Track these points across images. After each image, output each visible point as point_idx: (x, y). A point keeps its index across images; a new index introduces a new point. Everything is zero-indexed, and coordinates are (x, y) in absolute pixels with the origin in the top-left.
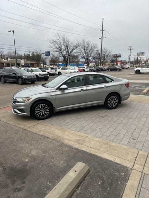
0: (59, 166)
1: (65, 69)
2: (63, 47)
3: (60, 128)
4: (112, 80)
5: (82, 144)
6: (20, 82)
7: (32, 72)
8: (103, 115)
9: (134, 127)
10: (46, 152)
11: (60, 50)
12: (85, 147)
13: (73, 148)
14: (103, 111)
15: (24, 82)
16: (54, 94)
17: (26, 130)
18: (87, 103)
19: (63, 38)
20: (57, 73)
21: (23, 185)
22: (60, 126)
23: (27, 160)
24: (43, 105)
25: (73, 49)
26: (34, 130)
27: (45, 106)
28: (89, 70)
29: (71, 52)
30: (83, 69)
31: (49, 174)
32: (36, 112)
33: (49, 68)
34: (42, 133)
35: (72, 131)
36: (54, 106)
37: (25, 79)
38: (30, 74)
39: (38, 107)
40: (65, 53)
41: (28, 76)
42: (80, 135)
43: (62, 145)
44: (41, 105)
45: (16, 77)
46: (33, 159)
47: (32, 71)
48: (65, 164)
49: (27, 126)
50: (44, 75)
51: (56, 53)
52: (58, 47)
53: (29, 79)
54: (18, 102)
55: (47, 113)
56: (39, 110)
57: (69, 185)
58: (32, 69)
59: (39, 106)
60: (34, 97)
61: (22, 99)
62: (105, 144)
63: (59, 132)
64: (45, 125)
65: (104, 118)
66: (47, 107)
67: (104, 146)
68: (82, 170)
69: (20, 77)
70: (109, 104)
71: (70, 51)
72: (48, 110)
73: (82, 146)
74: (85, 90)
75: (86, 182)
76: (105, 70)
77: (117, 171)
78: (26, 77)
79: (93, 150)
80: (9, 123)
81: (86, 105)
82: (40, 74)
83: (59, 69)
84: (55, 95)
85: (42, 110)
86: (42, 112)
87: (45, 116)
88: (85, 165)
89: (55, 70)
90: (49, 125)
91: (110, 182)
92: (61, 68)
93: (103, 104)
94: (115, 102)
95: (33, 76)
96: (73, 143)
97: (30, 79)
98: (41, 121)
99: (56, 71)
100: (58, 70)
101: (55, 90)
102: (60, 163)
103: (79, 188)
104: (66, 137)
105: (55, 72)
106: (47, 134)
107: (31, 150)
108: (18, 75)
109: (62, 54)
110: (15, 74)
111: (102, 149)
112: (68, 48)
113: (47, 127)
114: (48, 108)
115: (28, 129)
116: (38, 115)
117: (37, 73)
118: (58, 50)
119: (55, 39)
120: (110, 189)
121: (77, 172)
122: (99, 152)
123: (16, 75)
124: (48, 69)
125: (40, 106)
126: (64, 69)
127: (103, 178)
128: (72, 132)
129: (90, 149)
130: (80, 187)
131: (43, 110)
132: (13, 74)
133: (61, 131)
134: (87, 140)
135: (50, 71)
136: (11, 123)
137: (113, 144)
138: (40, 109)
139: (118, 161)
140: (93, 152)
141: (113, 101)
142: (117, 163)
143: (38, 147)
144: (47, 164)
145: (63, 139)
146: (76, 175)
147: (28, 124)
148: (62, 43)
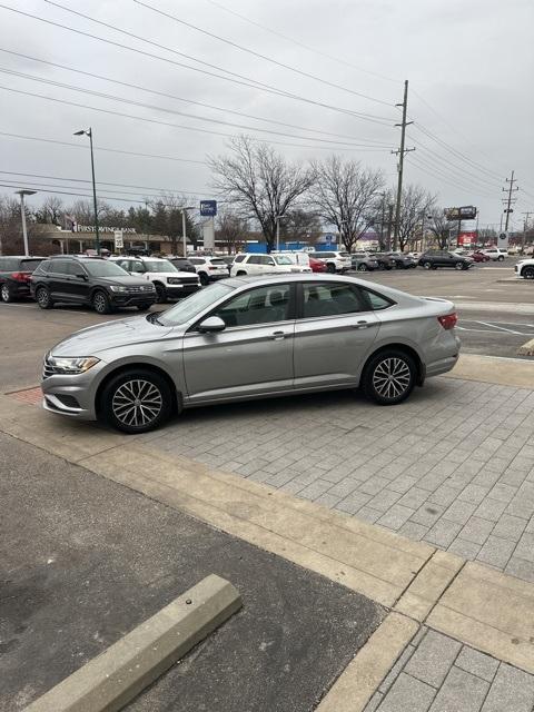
0: (147, 586)
1: (259, 263)
2: (260, 186)
3: (188, 462)
4: (391, 303)
5: (243, 519)
6: (100, 305)
7: (143, 272)
8: (350, 425)
9: (448, 470)
10: (119, 538)
11: (251, 193)
12: (253, 527)
13: (210, 530)
14: (353, 412)
15: (113, 304)
16: (179, 345)
17: (75, 465)
18: (298, 381)
19: (262, 156)
20: (233, 273)
21: (18, 637)
22: (191, 458)
23: (50, 561)
24: (142, 383)
25: (296, 192)
26: (101, 465)
27: (148, 386)
28: (348, 264)
29: (287, 202)
31: (107, 608)
32: (116, 407)
33: (208, 259)
34: (123, 478)
35: (226, 473)
36: (178, 388)
37: (118, 296)
38: (136, 278)
39: (123, 389)
40: (265, 205)
41: (128, 287)
42: (249, 489)
43: (178, 517)
44: (135, 384)
45: (86, 287)
46: (71, 557)
47: (144, 269)
48: (169, 581)
49: (80, 452)
50: (183, 280)
51: (236, 205)
52: (241, 183)
53: (132, 296)
54: (60, 371)
55: (156, 412)
56: (125, 401)
57: (154, 644)
58: (143, 263)
59: (128, 385)
60: (110, 357)
61: (74, 362)
62: (322, 522)
63: (182, 474)
64: (139, 452)
65: (349, 435)
66: (153, 388)
67: (318, 529)
68: (212, 600)
69: (101, 290)
70: (377, 384)
71: (283, 199)
72: (158, 400)
73: (241, 524)
74: (287, 336)
75: (218, 640)
76: (413, 266)
77: (336, 613)
78: (122, 289)
79: (276, 539)
80: (26, 439)
81: (294, 387)
82: (170, 280)
83: (240, 260)
84: (183, 350)
85: (137, 400)
86: (138, 409)
87: (146, 420)
88: (227, 587)
89: (225, 266)
90: (154, 452)
91: (299, 646)
92: (246, 259)
93: (356, 384)
94: (400, 380)
95: (146, 286)
96: (215, 513)
97: (136, 296)
98: (131, 438)
99: (229, 268)
100: (237, 267)
101: (182, 334)
102: (154, 575)
103: (191, 659)
104: (199, 493)
105: (226, 271)
106: (140, 480)
107: (72, 530)
108: (93, 282)
109: (256, 209)
110: (83, 277)
111: (308, 539)
112: (279, 189)
113: (146, 457)
114: (156, 394)
115: (82, 464)
116: (121, 417)
117: (162, 277)
118: (243, 196)
119: (233, 156)
120: (292, 669)
121: (193, 607)
122: (294, 546)
123: (86, 280)
124: (202, 262)
126: (258, 261)
127: (280, 632)
128: (224, 477)
129: (268, 535)
130: (195, 655)
131: (140, 398)
132: (78, 276)
133: (188, 473)
134: (266, 506)
135: (211, 268)
136: (35, 440)
137: (352, 524)
138: (130, 396)
139: (349, 580)
140: (272, 545)
141: (392, 376)
142: (343, 587)
143: (96, 522)
144: (111, 577)
145: (187, 498)
146: (185, 615)
147: (87, 446)
148: (257, 172)
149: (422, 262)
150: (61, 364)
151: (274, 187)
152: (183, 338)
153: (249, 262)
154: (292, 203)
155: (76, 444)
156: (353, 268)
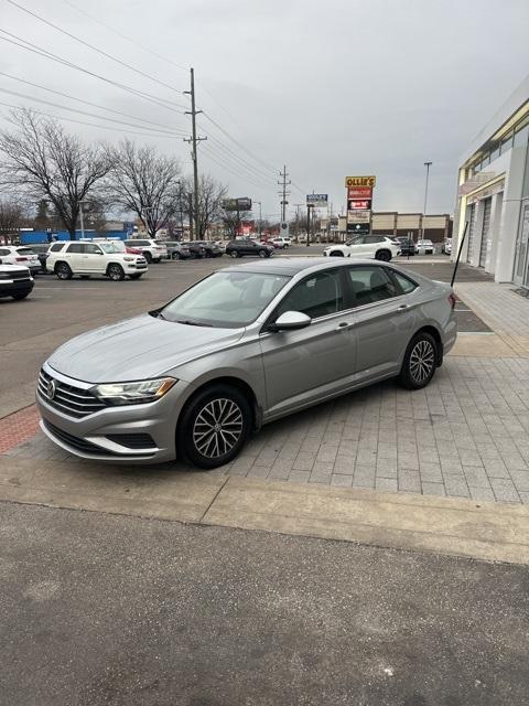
1: (83, 252)
2: (52, 166)
3: (335, 490)
4: (415, 285)
5: (501, 542)
8: (420, 415)
10: (414, 608)
11: (41, 173)
12: (525, 548)
13: (489, 566)
17: (202, 525)
18: (357, 376)
19: (49, 133)
20: (50, 266)
22: (328, 484)
23: (389, 671)
24: (223, 402)
25: (95, 175)
26: (240, 518)
27: (229, 404)
28: (164, 252)
29: (86, 187)
30: (145, 248)
32: (197, 437)
33: (13, 249)
34: (293, 527)
36: (259, 403)
39: (204, 414)
40: (59, 188)
42: (449, 506)
43: (433, 561)
44: (217, 404)
49: (188, 507)
50: (12, 275)
51: (24, 187)
52: (28, 163)
55: (237, 436)
56: (206, 428)
63: (355, 506)
65: (435, 425)
66: (234, 408)
71: (81, 181)
72: (239, 420)
74: (350, 329)
76: (219, 255)
80: (76, 506)
81: (355, 382)
83: (57, 249)
84: (262, 355)
85: (217, 426)
87: (228, 447)
89: (36, 256)
92: (65, 248)
93: (397, 372)
96: (464, 543)
99: (43, 262)
100: (53, 257)
101: (257, 337)
104: (410, 524)
105: (38, 263)
109: (49, 192)
112: (74, 171)
114: (237, 414)
115: (211, 521)
116: (203, 450)
118: (31, 177)
119: (14, 130)
124: (7, 252)
125: (210, 408)
126: (82, 249)
128: (402, 499)
131: (220, 422)
134: (495, 520)
135: (19, 260)
136: (92, 504)
138: (211, 420)
141: (422, 360)
145: (408, 534)
147: (184, 497)
148: (47, 151)
149: (229, 251)
150: (107, 392)
151: (69, 169)
152: (259, 340)
153: (69, 250)
154: (91, 187)
155: (167, 497)
156: (169, 258)
